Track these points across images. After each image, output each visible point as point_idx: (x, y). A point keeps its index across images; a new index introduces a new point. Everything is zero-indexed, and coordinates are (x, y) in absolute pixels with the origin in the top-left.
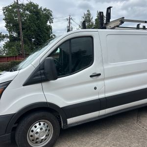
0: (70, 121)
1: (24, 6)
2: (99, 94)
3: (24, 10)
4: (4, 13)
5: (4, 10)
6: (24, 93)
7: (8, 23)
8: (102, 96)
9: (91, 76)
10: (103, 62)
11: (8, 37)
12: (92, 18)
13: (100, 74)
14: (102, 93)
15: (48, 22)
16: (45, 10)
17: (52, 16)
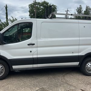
1: (40, 3)
3: (40, 6)
5: (29, 6)
7: (30, 13)
9: (28, 45)
12: (82, 11)
13: (34, 44)
16: (53, 5)
17: (56, 9)
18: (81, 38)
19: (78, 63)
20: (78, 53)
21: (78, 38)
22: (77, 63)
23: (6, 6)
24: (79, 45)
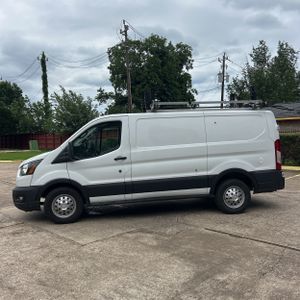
0: (93, 199)
1: (141, 43)
2: (124, 177)
4: (110, 57)
5: (109, 53)
6: (51, 170)
7: (113, 73)
8: (128, 179)
9: (116, 159)
10: (130, 146)
11: (113, 97)
13: (125, 158)
14: (128, 177)
15: (184, 67)
17: (191, 56)
18: (209, 144)
19: (209, 189)
20: (207, 170)
21: (204, 144)
22: (206, 191)
23: (44, 56)
24: (207, 156)
